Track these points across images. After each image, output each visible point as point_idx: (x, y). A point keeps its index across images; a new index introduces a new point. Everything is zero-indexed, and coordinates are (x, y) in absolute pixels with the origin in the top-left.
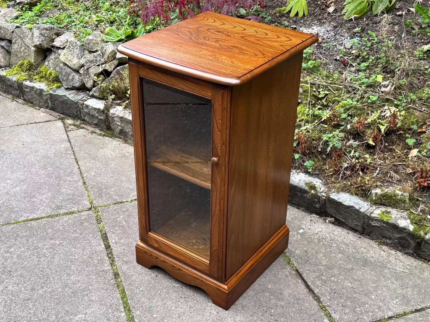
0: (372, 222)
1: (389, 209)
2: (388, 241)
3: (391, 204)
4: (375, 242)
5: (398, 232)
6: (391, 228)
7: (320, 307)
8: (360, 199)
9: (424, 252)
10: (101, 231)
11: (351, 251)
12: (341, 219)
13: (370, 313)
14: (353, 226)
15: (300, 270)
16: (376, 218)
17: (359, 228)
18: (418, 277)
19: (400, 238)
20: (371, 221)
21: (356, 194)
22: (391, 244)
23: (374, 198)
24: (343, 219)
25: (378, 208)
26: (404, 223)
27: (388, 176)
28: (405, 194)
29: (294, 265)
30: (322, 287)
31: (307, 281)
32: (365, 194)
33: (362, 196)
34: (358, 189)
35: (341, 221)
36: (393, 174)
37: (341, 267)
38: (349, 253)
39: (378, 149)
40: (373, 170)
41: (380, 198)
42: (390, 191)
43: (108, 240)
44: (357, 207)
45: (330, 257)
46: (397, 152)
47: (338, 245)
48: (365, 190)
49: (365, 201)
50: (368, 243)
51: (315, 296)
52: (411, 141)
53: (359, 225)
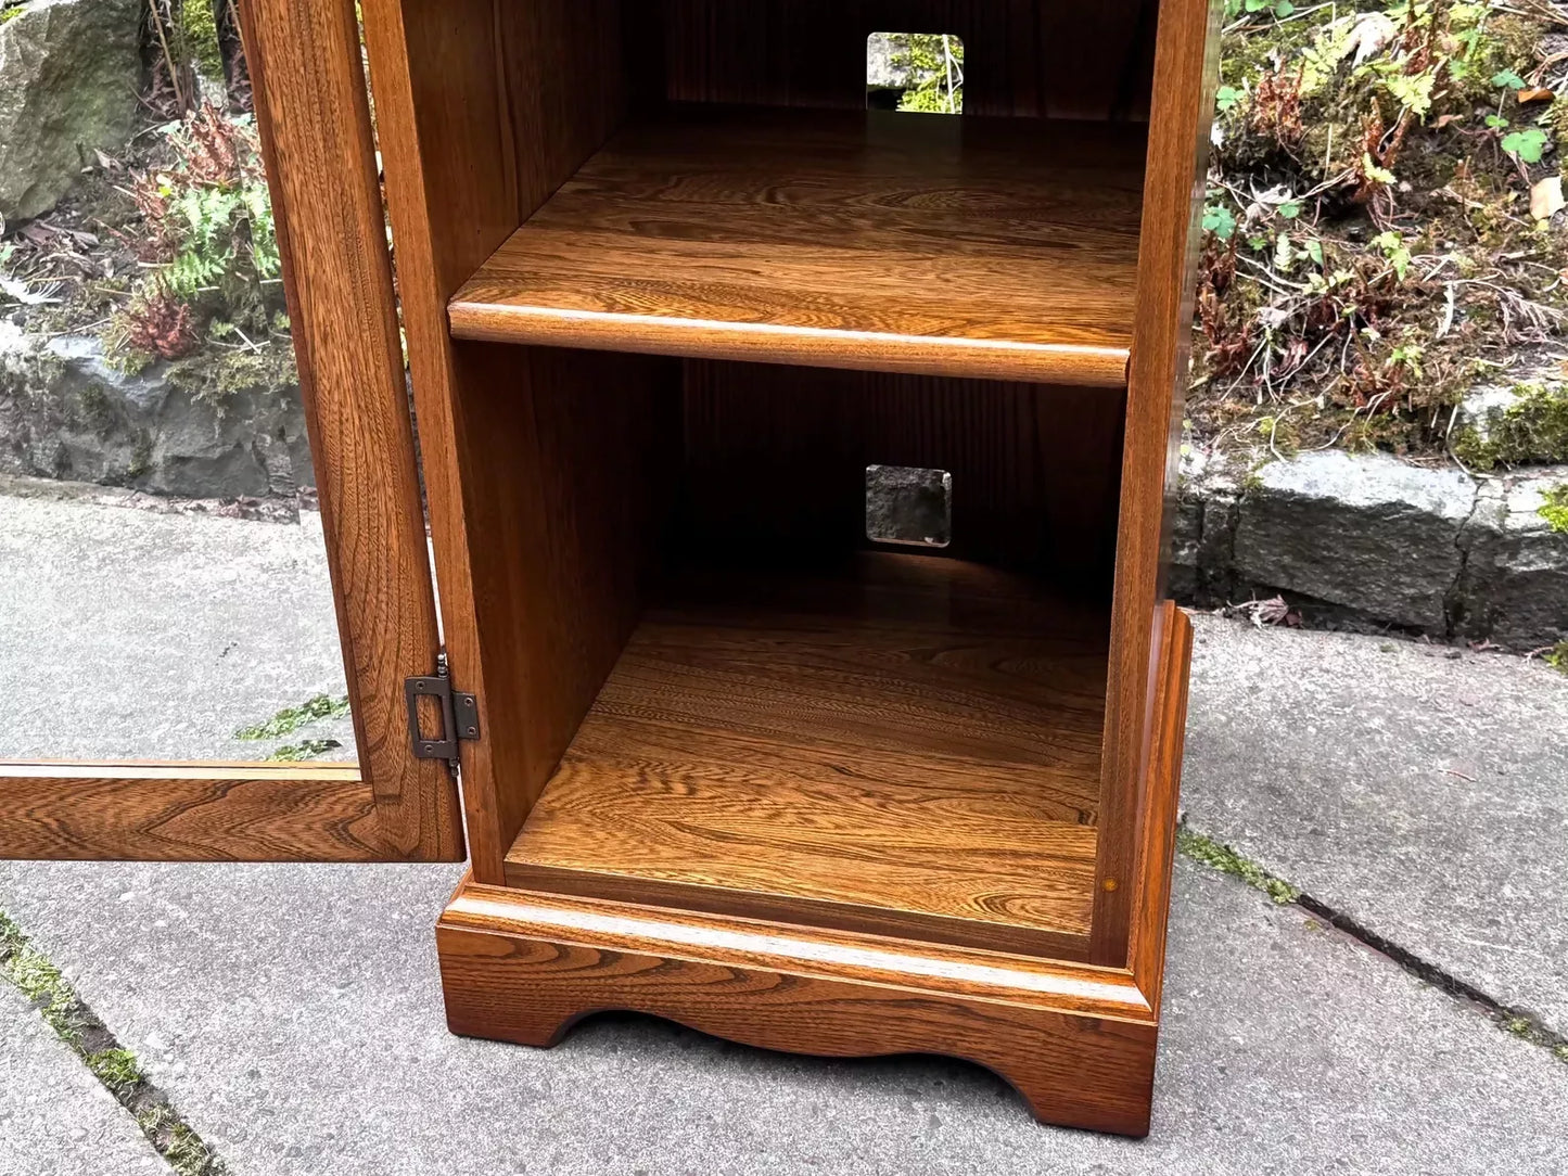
0: (1513, 556)
4: (1537, 656)
8: (1410, 465)
10: (43, 1001)
11: (1472, 732)
12: (1322, 592)
14: (1392, 612)
15: (1324, 896)
16: (1536, 534)
17: (1435, 615)
20: (1505, 556)
21: (1385, 446)
23: (1485, 439)
24: (1336, 586)
25: (1515, 481)
27: (1507, 319)
29: (1267, 876)
30: (1494, 952)
31: (1399, 942)
32: (1425, 431)
33: (1411, 449)
34: (1385, 416)
35: (1321, 601)
36: (1525, 307)
37: (1494, 823)
38: (1472, 743)
39: (1379, 211)
40: (1422, 307)
41: (1521, 430)
42: (1551, 385)
43: (114, 1044)
44: (1423, 504)
45: (1405, 787)
46: (1473, 210)
47: (1390, 719)
48: (1425, 409)
49: (1437, 464)
50: (1513, 673)
51: (1502, 1014)
52: (1525, 145)
53: (1428, 597)
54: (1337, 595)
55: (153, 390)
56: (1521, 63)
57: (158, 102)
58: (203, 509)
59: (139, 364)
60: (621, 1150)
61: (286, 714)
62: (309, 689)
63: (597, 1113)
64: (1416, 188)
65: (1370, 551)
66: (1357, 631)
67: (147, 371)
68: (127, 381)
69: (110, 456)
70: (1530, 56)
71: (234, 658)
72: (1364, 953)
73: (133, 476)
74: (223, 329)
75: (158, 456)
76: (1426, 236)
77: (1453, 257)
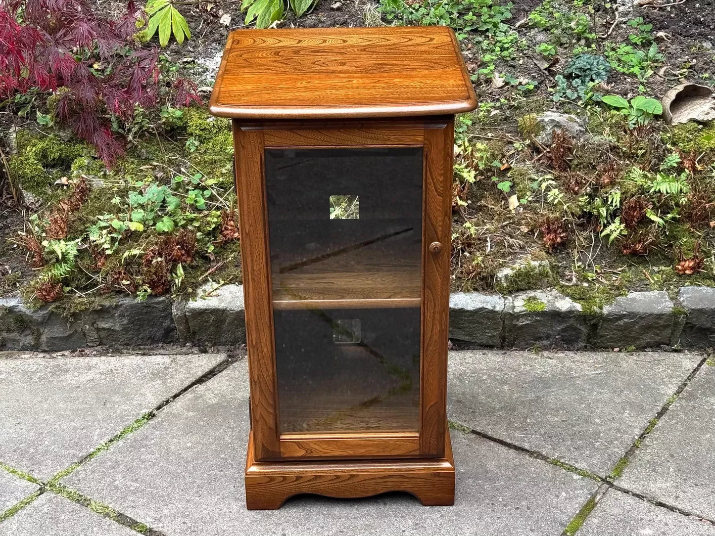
0: (518, 321)
1: (532, 294)
2: (545, 342)
3: (530, 285)
4: (529, 350)
5: (559, 321)
6: (548, 320)
7: (552, 464)
8: (484, 295)
9: (602, 337)
11: (513, 376)
12: (462, 338)
13: (615, 442)
14: (484, 342)
15: (479, 429)
16: (523, 313)
17: (497, 341)
18: (619, 372)
19: (563, 330)
20: (516, 321)
21: (476, 290)
22: (551, 345)
23: (505, 285)
24: (467, 335)
25: (516, 297)
26: (564, 304)
27: (506, 245)
28: (544, 263)
29: (462, 426)
30: (527, 437)
31: (501, 439)
32: (487, 283)
33: (483, 289)
34: (474, 280)
35: (463, 341)
36: (511, 240)
37: (523, 402)
38: (513, 380)
39: (462, 212)
40: (480, 243)
41: (515, 281)
42: (522, 266)
43: (137, 522)
44: (489, 307)
45: (497, 395)
46: (491, 208)
47: (489, 376)
48: (486, 277)
49: (491, 294)
50: (522, 356)
51: (531, 453)
52: (505, 186)
53: (494, 336)
54: (467, 338)
55: (44, 314)
56: (500, 156)
57: (6, 201)
58: (64, 355)
59: (38, 305)
60: (301, 525)
61: (137, 421)
62: (141, 412)
63: (290, 517)
64: (473, 202)
65: (476, 323)
66: (474, 349)
67: (41, 308)
68: (34, 312)
69: (23, 340)
70: (502, 154)
71: (108, 405)
72: (492, 443)
73: (33, 346)
74: (68, 289)
75: (44, 338)
76: (478, 219)
77: (488, 226)
